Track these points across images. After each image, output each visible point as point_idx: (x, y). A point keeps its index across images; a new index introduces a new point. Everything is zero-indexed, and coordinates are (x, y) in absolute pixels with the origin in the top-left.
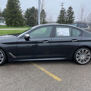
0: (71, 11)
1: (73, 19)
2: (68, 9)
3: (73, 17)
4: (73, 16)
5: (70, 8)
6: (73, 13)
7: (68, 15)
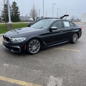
0: (15, 6)
1: (18, 14)
2: (12, 4)
3: (18, 12)
5: (14, 3)
6: (17, 8)
7: (13, 10)
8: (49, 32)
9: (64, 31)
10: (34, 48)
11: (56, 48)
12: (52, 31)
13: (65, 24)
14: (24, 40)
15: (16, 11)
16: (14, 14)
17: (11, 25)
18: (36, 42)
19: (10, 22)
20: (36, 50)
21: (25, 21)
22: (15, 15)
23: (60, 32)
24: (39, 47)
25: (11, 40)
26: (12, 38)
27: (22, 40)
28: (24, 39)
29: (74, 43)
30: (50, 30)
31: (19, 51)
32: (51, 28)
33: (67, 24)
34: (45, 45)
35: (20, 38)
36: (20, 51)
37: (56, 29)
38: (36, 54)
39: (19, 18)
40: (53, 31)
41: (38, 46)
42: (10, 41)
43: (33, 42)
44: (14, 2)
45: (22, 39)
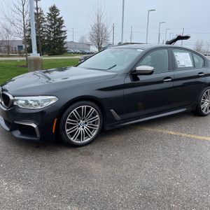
0: (55, 16)
1: (62, 36)
2: (49, 12)
3: (62, 32)
4: (62, 29)
5: (54, 9)
6: (61, 22)
7: (51, 27)
8: (128, 80)
9: (173, 80)
10: (82, 127)
11: (149, 130)
12: (138, 79)
13: (177, 59)
14: (51, 103)
15: (57, 30)
16: (52, 35)
17: (36, 61)
18: (88, 109)
19: (35, 54)
20: (86, 135)
21: (78, 53)
22: (54, 39)
23: (161, 82)
24: (98, 126)
25: (15, 103)
26: (16, 98)
27: (46, 104)
28: (50, 100)
29: (203, 115)
30: (134, 74)
31: (36, 137)
32: (135, 71)
33: (183, 60)
34: (116, 121)
35: (40, 98)
36: (38, 136)
37: (151, 73)
38: (88, 147)
39: (65, 46)
40: (142, 78)
41: (94, 123)
42: (13, 105)
43: (79, 110)
44: (54, 7)
45: (45, 101)
